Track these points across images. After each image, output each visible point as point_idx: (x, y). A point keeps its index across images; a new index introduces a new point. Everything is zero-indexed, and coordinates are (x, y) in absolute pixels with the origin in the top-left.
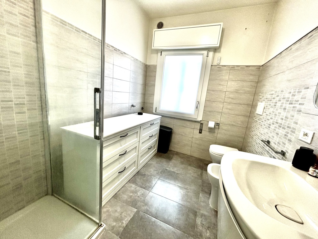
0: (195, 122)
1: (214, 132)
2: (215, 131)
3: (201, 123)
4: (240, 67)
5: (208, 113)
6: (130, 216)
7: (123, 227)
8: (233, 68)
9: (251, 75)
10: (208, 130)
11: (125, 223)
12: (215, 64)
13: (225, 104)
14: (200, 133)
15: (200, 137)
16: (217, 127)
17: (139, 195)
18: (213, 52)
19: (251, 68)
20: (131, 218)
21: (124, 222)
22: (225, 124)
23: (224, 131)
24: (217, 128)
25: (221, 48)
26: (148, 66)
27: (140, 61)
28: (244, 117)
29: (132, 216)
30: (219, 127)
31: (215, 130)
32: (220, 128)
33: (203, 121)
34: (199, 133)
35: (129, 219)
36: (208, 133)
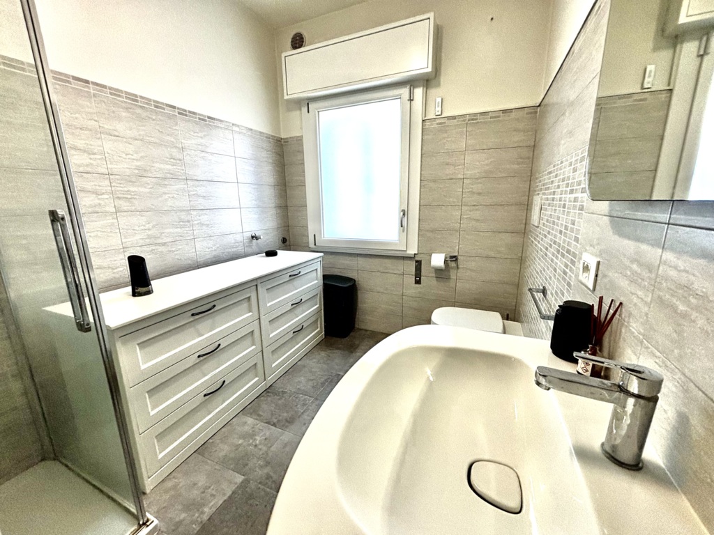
0: (404, 258)
1: (448, 278)
2: (450, 275)
3: (417, 259)
4: (489, 117)
5: (429, 234)
6: (224, 494)
7: (201, 522)
8: (473, 120)
9: (516, 130)
10: (434, 275)
11: (208, 511)
12: (431, 115)
13: (466, 208)
14: (418, 282)
15: (420, 293)
16: (453, 264)
17: (257, 442)
18: (423, 86)
19: (513, 115)
20: (225, 498)
21: (206, 510)
22: (470, 257)
23: (468, 273)
24: (453, 268)
25: (440, 75)
26: (285, 142)
27: (261, 132)
28: (512, 234)
29: (229, 493)
30: (457, 265)
31: (449, 271)
32: (460, 266)
33: (422, 256)
34: (416, 283)
35: (221, 502)
36: (434, 282)
